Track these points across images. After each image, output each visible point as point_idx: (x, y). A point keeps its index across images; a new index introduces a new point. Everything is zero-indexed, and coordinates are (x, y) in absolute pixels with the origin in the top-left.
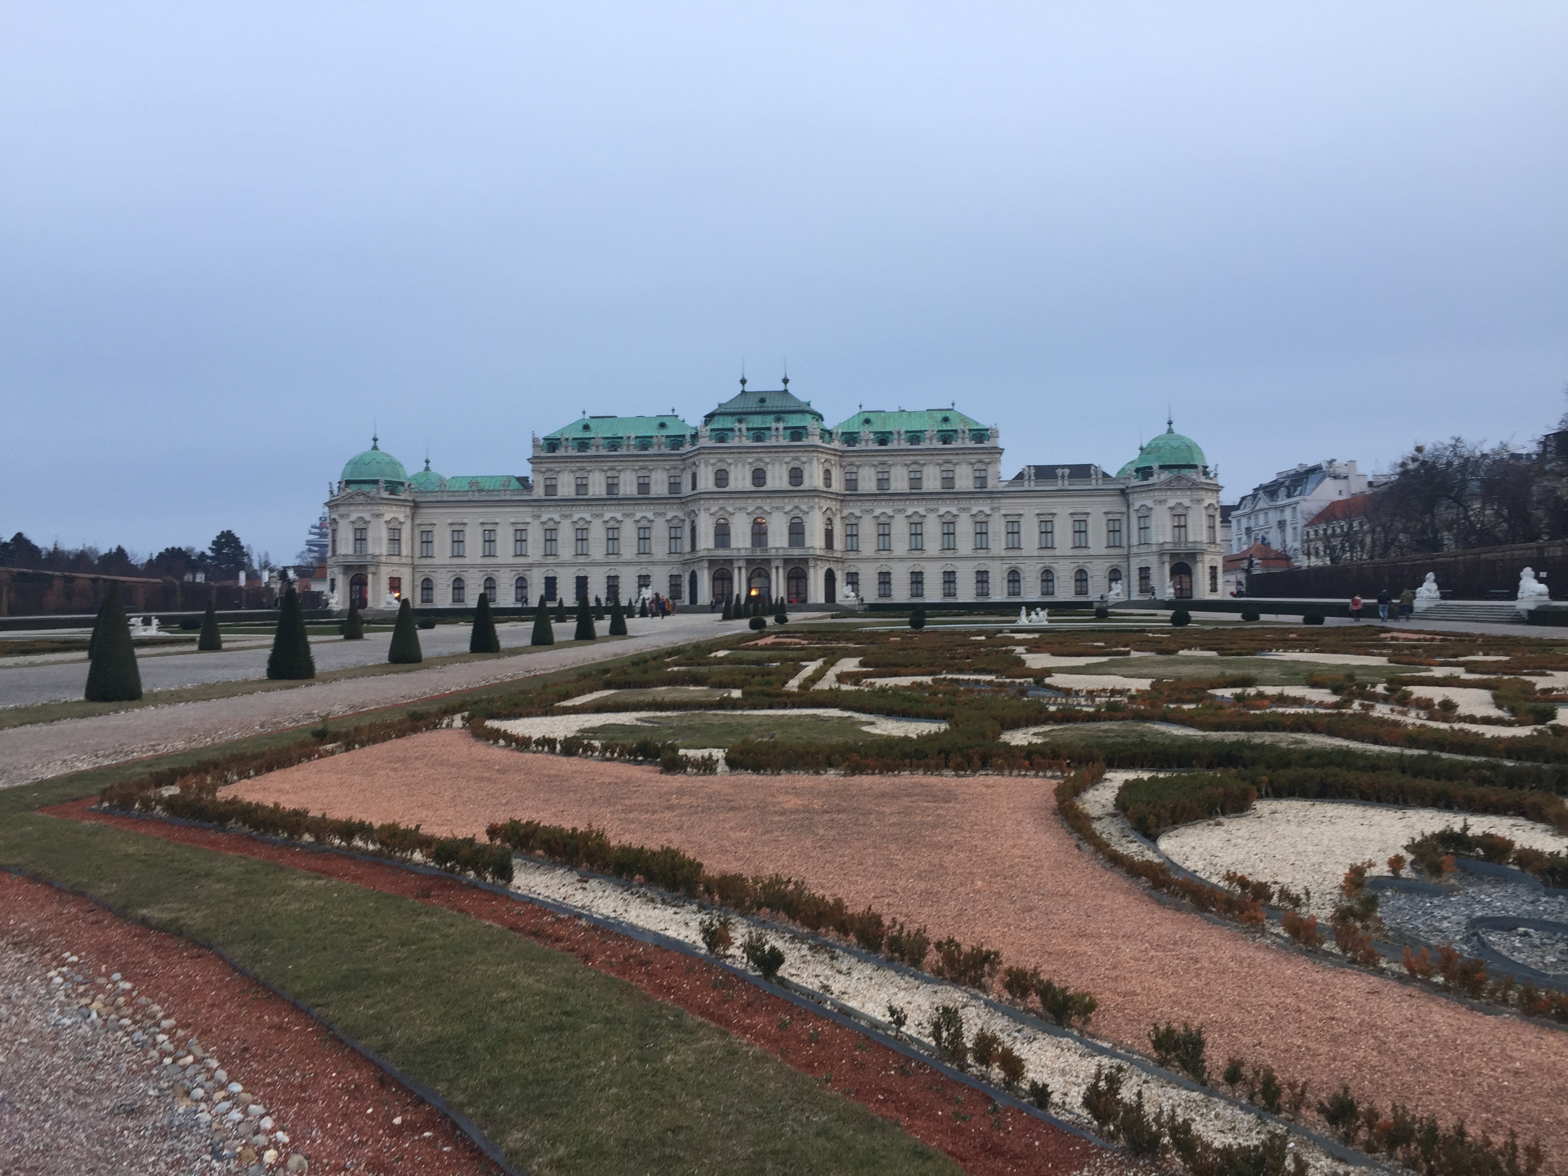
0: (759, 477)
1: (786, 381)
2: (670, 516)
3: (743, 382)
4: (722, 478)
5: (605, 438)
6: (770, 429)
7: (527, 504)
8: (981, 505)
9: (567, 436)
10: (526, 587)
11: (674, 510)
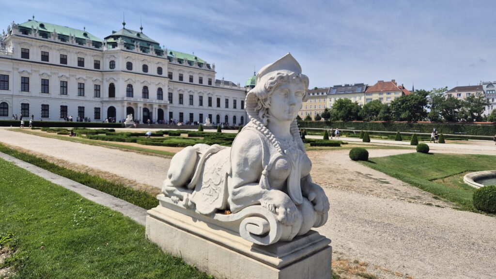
0: (145, 68)
1: (141, 29)
2: (94, 78)
3: (124, 24)
4: (129, 66)
5: (58, 34)
6: (149, 48)
7: (10, 60)
8: (210, 91)
9: (35, 28)
10: (7, 108)
11: (97, 76)
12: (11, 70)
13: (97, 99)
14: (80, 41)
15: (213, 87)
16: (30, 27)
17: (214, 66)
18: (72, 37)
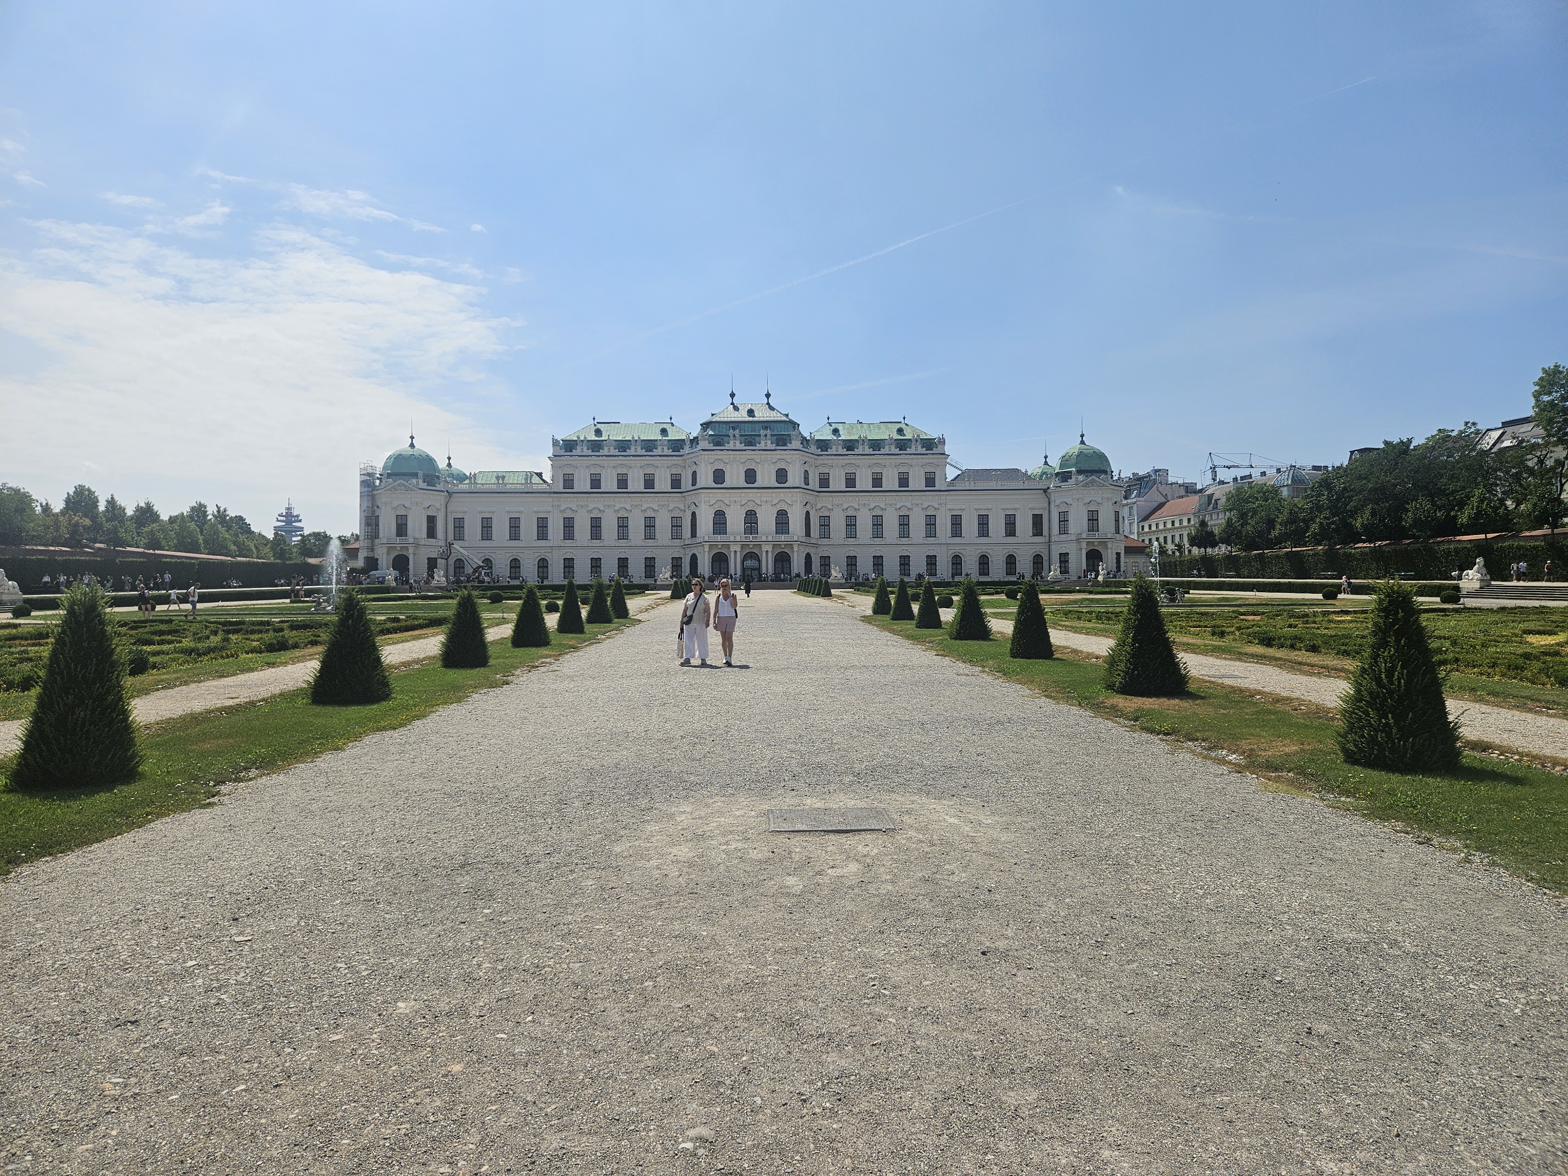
0: (750, 476)
2: (672, 507)
4: (719, 476)
5: (616, 441)
6: (760, 435)
7: (548, 495)
8: (931, 501)
9: (582, 438)
10: (547, 567)
11: (675, 503)
12: (550, 509)
13: (677, 542)
14: (649, 445)
15: (940, 491)
16: (576, 439)
17: (942, 441)
18: (636, 441)
